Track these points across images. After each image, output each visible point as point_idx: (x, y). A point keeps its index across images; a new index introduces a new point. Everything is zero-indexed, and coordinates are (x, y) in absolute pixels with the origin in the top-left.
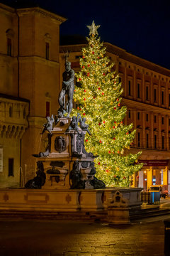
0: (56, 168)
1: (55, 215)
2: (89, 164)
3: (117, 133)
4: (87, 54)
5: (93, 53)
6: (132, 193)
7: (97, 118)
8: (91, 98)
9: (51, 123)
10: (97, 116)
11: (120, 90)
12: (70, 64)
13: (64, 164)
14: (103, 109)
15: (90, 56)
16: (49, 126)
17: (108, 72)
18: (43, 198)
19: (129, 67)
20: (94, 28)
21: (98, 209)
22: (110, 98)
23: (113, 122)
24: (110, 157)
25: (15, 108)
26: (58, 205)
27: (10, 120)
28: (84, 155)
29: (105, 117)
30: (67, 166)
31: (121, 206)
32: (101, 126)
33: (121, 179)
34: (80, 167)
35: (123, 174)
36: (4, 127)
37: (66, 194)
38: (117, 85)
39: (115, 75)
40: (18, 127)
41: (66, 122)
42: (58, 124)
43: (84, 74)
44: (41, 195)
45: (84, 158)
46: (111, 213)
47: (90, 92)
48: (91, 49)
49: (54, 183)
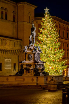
0: (28, 67)
1: (27, 87)
2: (42, 65)
3: (56, 53)
4: (44, 21)
5: (47, 20)
6: (59, 77)
7: (48, 47)
8: (46, 38)
9: (26, 49)
10: (48, 46)
11: (58, 35)
12: (34, 24)
13: (31, 66)
14: (51, 43)
15: (45, 21)
16: (25, 50)
17: (53, 28)
18: (22, 80)
19: (64, 26)
20: (47, 10)
21: (45, 84)
22: (54, 39)
23: (55, 48)
24: (54, 63)
25: (16, 43)
26: (29, 82)
27: (14, 48)
28: (40, 62)
29: (52, 46)
30: (32, 66)
31: (54, 83)
32: (50, 50)
33: (58, 72)
34: (38, 67)
35: (59, 70)
36: (12, 51)
37: (31, 78)
38: (57, 33)
39: (56, 29)
40: (17, 51)
41: (32, 48)
42: (29, 49)
43: (43, 29)
44: (21, 78)
45: (40, 63)
46: (49, 86)
47: (46, 36)
48: (46, 19)
49: (27, 73)
